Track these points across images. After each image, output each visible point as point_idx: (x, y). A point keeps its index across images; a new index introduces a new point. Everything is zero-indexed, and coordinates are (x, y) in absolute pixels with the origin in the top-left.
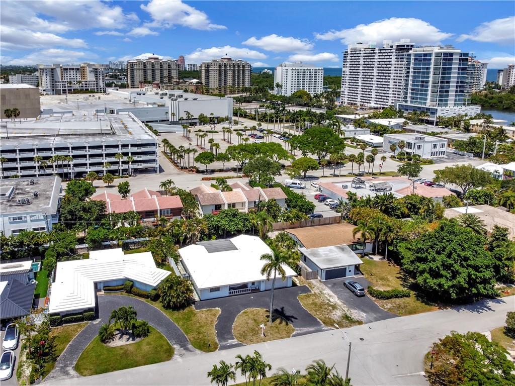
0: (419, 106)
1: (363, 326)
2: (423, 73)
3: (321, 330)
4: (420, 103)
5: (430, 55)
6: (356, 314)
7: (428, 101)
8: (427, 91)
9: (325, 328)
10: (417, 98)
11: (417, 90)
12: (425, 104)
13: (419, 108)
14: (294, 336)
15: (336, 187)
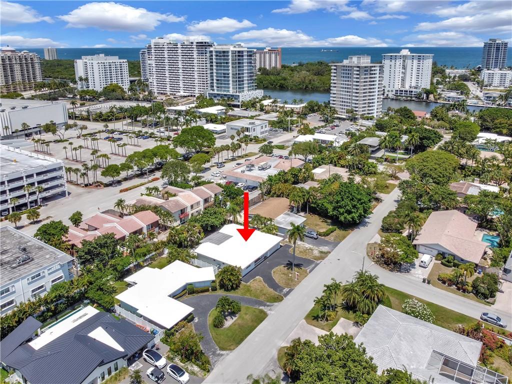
0: (225, 93)
1: (332, 253)
2: (224, 66)
3: (318, 264)
4: (224, 91)
5: (228, 52)
6: (325, 249)
7: (231, 89)
8: (229, 81)
9: (318, 262)
10: (221, 87)
11: (221, 80)
12: (229, 91)
13: (225, 95)
14: (310, 272)
15: (237, 173)
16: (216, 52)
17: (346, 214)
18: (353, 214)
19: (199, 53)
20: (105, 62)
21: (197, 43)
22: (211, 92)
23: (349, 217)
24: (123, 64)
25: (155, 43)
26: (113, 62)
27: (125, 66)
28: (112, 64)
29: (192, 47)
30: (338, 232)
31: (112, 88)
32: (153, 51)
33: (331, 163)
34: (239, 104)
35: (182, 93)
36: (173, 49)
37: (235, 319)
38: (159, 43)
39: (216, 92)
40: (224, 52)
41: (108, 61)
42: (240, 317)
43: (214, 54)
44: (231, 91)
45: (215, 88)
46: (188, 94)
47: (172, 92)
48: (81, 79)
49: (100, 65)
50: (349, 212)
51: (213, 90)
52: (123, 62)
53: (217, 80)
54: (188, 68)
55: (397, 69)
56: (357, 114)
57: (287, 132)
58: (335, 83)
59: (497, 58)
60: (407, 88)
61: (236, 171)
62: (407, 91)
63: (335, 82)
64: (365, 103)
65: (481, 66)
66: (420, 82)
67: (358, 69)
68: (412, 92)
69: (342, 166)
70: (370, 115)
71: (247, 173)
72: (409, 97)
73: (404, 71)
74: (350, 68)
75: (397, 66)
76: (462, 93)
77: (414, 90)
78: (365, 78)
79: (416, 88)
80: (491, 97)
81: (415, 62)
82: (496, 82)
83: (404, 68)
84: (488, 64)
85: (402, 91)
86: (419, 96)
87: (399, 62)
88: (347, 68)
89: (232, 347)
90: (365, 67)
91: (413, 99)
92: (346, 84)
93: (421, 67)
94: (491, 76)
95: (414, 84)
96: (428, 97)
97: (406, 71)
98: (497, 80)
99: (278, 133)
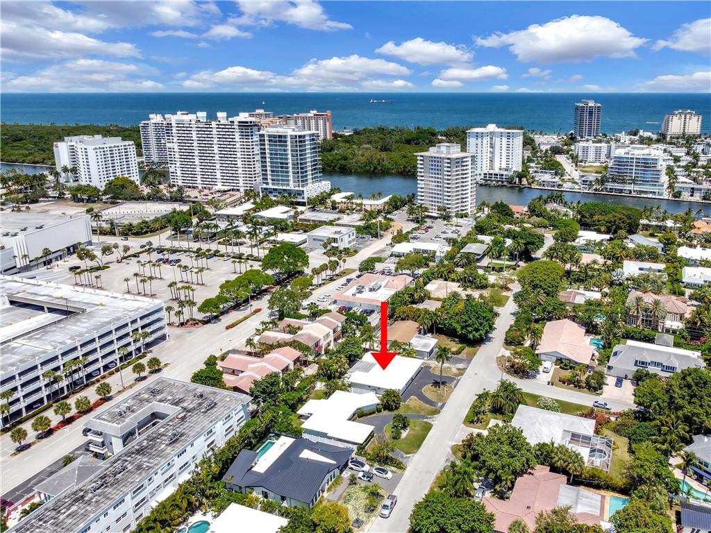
0: (284, 188)
1: (468, 369)
2: (281, 154)
3: (459, 380)
4: (282, 185)
5: (285, 137)
6: (461, 366)
7: (291, 182)
8: (288, 172)
9: (459, 378)
10: (278, 180)
11: (277, 171)
12: (288, 185)
13: (284, 190)
14: (455, 387)
15: (348, 297)
16: (270, 136)
17: (474, 332)
18: (481, 332)
19: (243, 135)
20: (104, 146)
21: (240, 122)
22: (265, 186)
23: (477, 335)
24: (128, 147)
25: (176, 120)
26: (115, 147)
27: (132, 150)
28: (114, 149)
29: (233, 127)
30: (468, 349)
31: (120, 183)
32: (174, 131)
33: (441, 277)
34: (305, 200)
35: (220, 187)
36: (205, 129)
37: (407, 431)
38: (183, 121)
39: (270, 186)
40: (280, 136)
41: (108, 145)
42: (411, 429)
43: (266, 138)
44: (292, 186)
45: (270, 181)
46: (229, 188)
47: (205, 186)
48: (65, 170)
49: (98, 151)
50: (477, 330)
51: (267, 184)
52: (129, 145)
53: (272, 171)
54: (228, 154)
55: (485, 149)
56: (450, 212)
57: (376, 239)
58: (422, 176)
59: (590, 125)
60: (497, 171)
61: (345, 294)
62: (497, 175)
63: (422, 174)
64: (458, 199)
65: (573, 132)
66: (510, 163)
67: (449, 161)
68: (502, 175)
69: (453, 280)
70: (464, 212)
71: (358, 295)
72: (500, 181)
73: (492, 150)
74: (439, 160)
75: (484, 145)
76: (556, 174)
77: (505, 173)
78: (457, 171)
79: (506, 170)
80: (587, 181)
81: (504, 140)
82: (591, 157)
83: (492, 146)
84: (581, 131)
85: (491, 174)
86: (510, 180)
87: (486, 140)
88: (436, 159)
89: (414, 451)
90: (457, 159)
91: (505, 183)
92: (435, 178)
93: (511, 146)
94: (585, 150)
95: (504, 166)
96: (520, 181)
97: (494, 151)
98: (592, 155)
99: (367, 241)
